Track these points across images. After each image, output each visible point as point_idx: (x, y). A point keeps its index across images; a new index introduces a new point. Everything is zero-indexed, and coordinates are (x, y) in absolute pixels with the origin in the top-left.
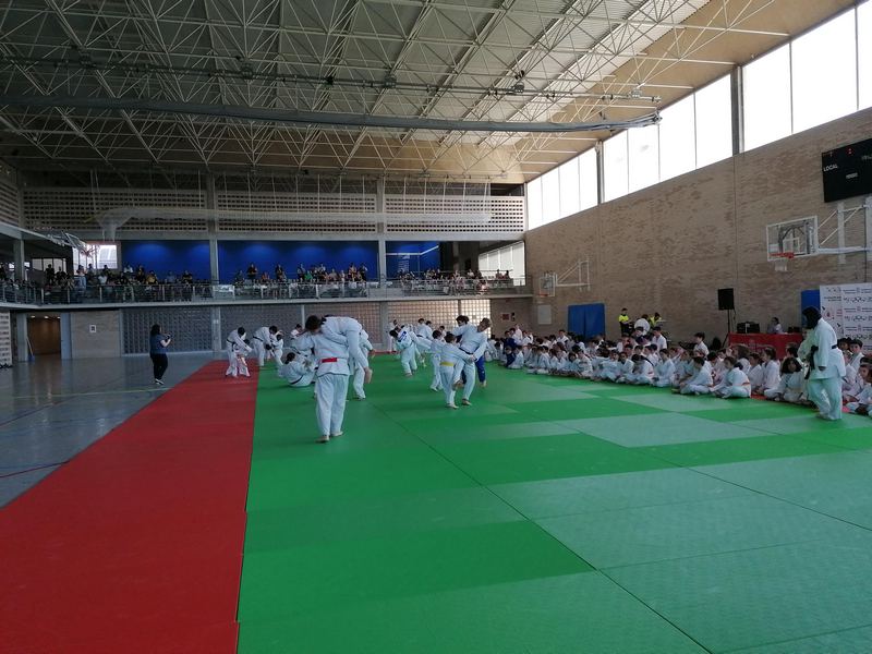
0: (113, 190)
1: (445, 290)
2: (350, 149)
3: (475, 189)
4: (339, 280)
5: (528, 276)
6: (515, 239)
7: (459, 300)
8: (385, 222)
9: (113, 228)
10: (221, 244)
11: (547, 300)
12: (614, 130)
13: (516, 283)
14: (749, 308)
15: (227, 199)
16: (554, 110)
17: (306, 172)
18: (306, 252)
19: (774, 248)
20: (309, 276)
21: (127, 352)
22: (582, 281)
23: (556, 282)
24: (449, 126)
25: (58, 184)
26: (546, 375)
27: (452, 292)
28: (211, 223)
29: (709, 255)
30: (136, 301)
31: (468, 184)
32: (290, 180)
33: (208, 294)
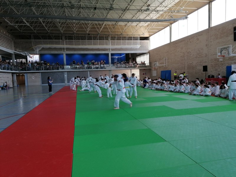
0: (38, 40)
1: (127, 67)
2: (101, 28)
3: (135, 39)
4: (98, 64)
5: (150, 63)
6: (146, 52)
7: (131, 70)
8: (111, 48)
9: (38, 50)
10: (67, 54)
11: (155, 69)
12: (175, 21)
13: (147, 65)
14: (211, 71)
15: (68, 42)
16: (158, 15)
17: (89, 34)
18: (90, 56)
19: (219, 54)
20: (90, 63)
21: (42, 84)
22: (165, 64)
23: (158, 64)
24: (128, 21)
25: (23, 38)
26: (155, 90)
27: (129, 67)
28: (64, 49)
29: (201, 56)
30: (45, 70)
31: (133, 37)
32: (84, 36)
33: (63, 68)
